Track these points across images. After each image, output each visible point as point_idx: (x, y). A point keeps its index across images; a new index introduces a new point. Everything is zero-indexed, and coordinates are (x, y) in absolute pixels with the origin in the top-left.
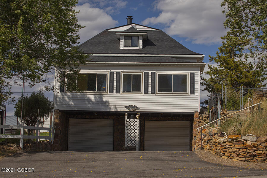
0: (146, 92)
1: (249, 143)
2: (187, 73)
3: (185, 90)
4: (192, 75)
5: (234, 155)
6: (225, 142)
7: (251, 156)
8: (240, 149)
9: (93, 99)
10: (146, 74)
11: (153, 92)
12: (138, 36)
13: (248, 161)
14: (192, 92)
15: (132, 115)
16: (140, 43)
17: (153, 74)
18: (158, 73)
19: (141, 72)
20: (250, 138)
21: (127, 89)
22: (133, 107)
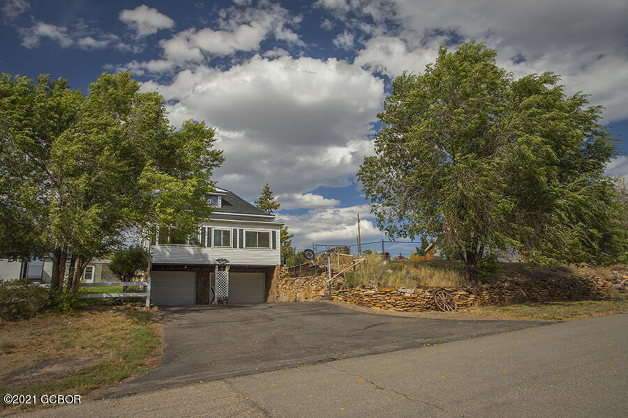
0: (235, 246)
1: (406, 295)
2: (270, 231)
3: (267, 246)
4: (274, 232)
5: (390, 306)
6: (375, 294)
7: (409, 306)
8: (396, 301)
9: (192, 252)
10: (235, 230)
11: (241, 247)
12: (217, 196)
13: (406, 311)
14: (274, 248)
15: (222, 267)
16: (220, 201)
17: (241, 231)
18: (245, 230)
19: (230, 229)
20: (408, 291)
21: (217, 244)
22: (223, 260)
